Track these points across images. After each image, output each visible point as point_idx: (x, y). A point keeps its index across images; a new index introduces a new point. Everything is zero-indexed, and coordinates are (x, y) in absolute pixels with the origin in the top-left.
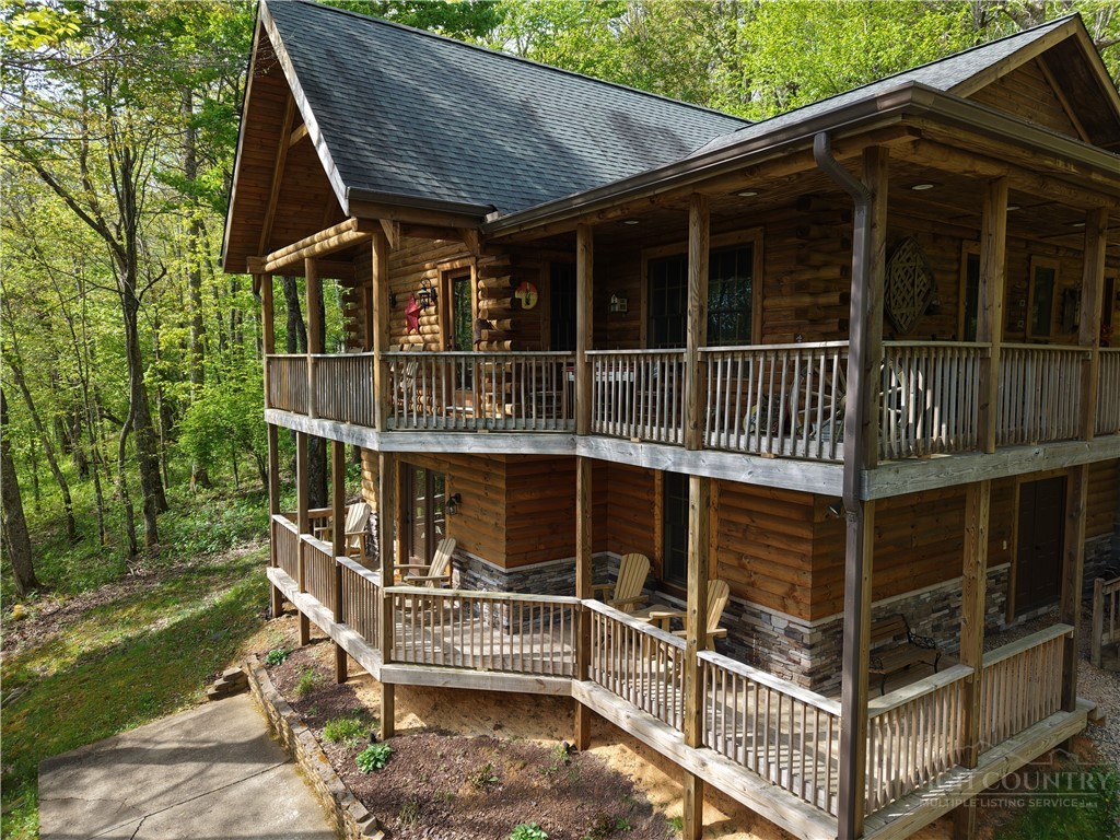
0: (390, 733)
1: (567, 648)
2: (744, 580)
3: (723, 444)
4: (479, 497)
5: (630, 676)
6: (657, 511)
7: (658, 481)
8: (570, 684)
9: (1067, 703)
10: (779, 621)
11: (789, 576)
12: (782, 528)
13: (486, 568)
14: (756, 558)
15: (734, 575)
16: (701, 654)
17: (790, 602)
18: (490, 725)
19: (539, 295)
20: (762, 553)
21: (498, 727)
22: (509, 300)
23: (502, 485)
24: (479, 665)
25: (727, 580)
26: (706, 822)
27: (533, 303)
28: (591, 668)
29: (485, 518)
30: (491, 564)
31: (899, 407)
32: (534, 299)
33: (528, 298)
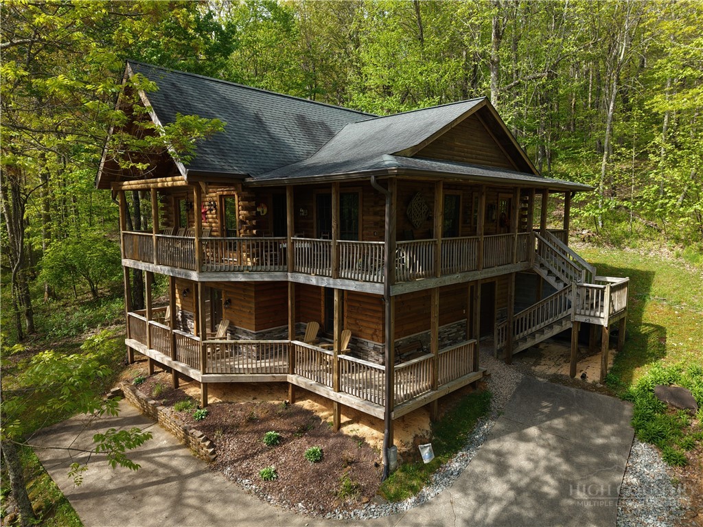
0: (206, 405)
1: (285, 363)
2: (357, 329)
3: (346, 276)
4: (241, 300)
5: (312, 371)
6: (322, 303)
7: (322, 290)
8: (286, 377)
9: (475, 369)
10: (371, 344)
11: (374, 326)
12: (372, 307)
13: (245, 332)
14: (362, 320)
15: (354, 328)
16: (339, 356)
17: (374, 337)
18: (251, 398)
19: (268, 209)
20: (364, 318)
21: (254, 399)
22: (255, 212)
23: (253, 294)
24: (246, 372)
25: (351, 330)
26: (342, 422)
27: (265, 213)
28: (295, 369)
29: (244, 310)
30: (248, 330)
31: (403, 263)
32: (265, 210)
33: (263, 210)
